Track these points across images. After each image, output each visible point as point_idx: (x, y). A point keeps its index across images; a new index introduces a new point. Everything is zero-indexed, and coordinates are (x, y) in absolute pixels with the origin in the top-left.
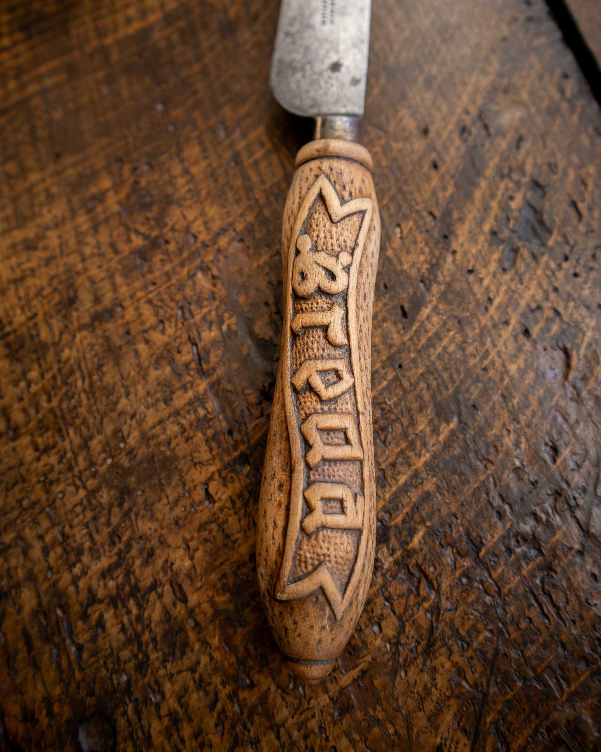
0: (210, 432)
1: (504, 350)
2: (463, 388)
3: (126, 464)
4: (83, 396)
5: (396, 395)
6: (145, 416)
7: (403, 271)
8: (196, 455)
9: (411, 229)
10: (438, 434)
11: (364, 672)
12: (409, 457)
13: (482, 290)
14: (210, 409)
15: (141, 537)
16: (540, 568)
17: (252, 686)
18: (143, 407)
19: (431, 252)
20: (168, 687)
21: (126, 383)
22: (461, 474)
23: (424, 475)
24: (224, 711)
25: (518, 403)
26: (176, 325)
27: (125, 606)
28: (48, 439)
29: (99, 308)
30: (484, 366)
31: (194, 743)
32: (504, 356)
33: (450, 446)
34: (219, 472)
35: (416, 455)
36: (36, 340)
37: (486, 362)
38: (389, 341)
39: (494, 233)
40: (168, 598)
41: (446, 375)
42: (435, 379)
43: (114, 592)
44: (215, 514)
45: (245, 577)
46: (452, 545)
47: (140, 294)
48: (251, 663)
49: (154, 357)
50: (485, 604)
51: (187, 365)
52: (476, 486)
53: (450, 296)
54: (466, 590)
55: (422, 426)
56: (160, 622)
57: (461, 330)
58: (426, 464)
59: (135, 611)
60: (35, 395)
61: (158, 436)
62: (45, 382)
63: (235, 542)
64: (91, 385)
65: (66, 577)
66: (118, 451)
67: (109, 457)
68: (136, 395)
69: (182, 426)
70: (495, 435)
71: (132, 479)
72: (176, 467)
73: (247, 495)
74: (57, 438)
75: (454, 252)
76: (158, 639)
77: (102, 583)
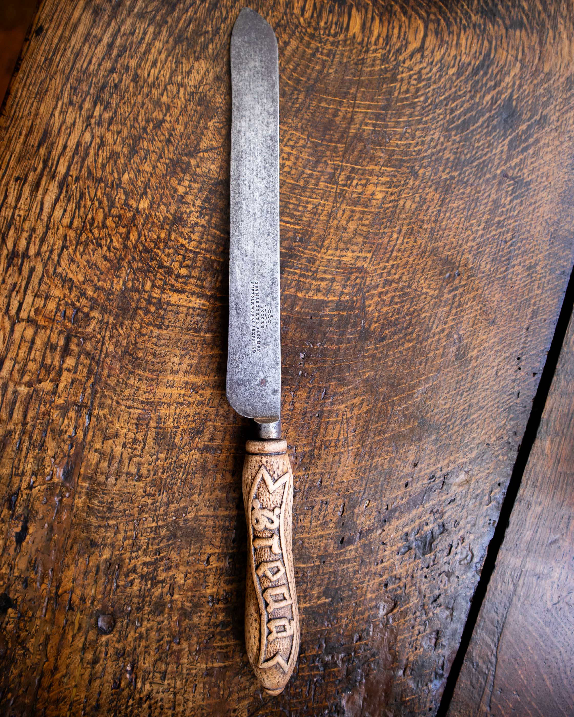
0: (225, 535)
1: (371, 586)
2: (343, 589)
3: (181, 524)
4: (179, 481)
5: (313, 573)
6: (202, 509)
7: (355, 523)
8: (214, 540)
9: (373, 506)
10: (319, 600)
11: (225, 667)
13: (382, 555)
15: (169, 559)
17: (179, 643)
18: (203, 504)
19: (374, 524)
20: (145, 623)
21: (201, 489)
22: (316, 621)
24: (162, 645)
25: (360, 611)
27: (146, 582)
28: (152, 490)
29: (210, 444)
30: (358, 586)
31: (143, 649)
32: (369, 588)
33: (320, 607)
34: (219, 554)
36: (172, 440)
38: (327, 548)
39: (407, 534)
40: (166, 590)
41: (340, 579)
42: (334, 577)
43: (145, 573)
44: (206, 569)
45: (202, 602)
48: (184, 635)
49: (222, 485)
53: (366, 548)
55: (315, 592)
56: (157, 597)
57: (360, 565)
58: (305, 608)
59: (149, 586)
60: (158, 466)
61: (202, 522)
62: (165, 463)
63: (207, 586)
64: (186, 479)
65: (128, 554)
66: (181, 517)
67: (175, 516)
68: (203, 497)
69: (215, 524)
70: (341, 616)
71: (180, 533)
72: (202, 540)
73: (224, 571)
74: (157, 493)
75: (383, 530)
76: (152, 603)
77: (141, 566)
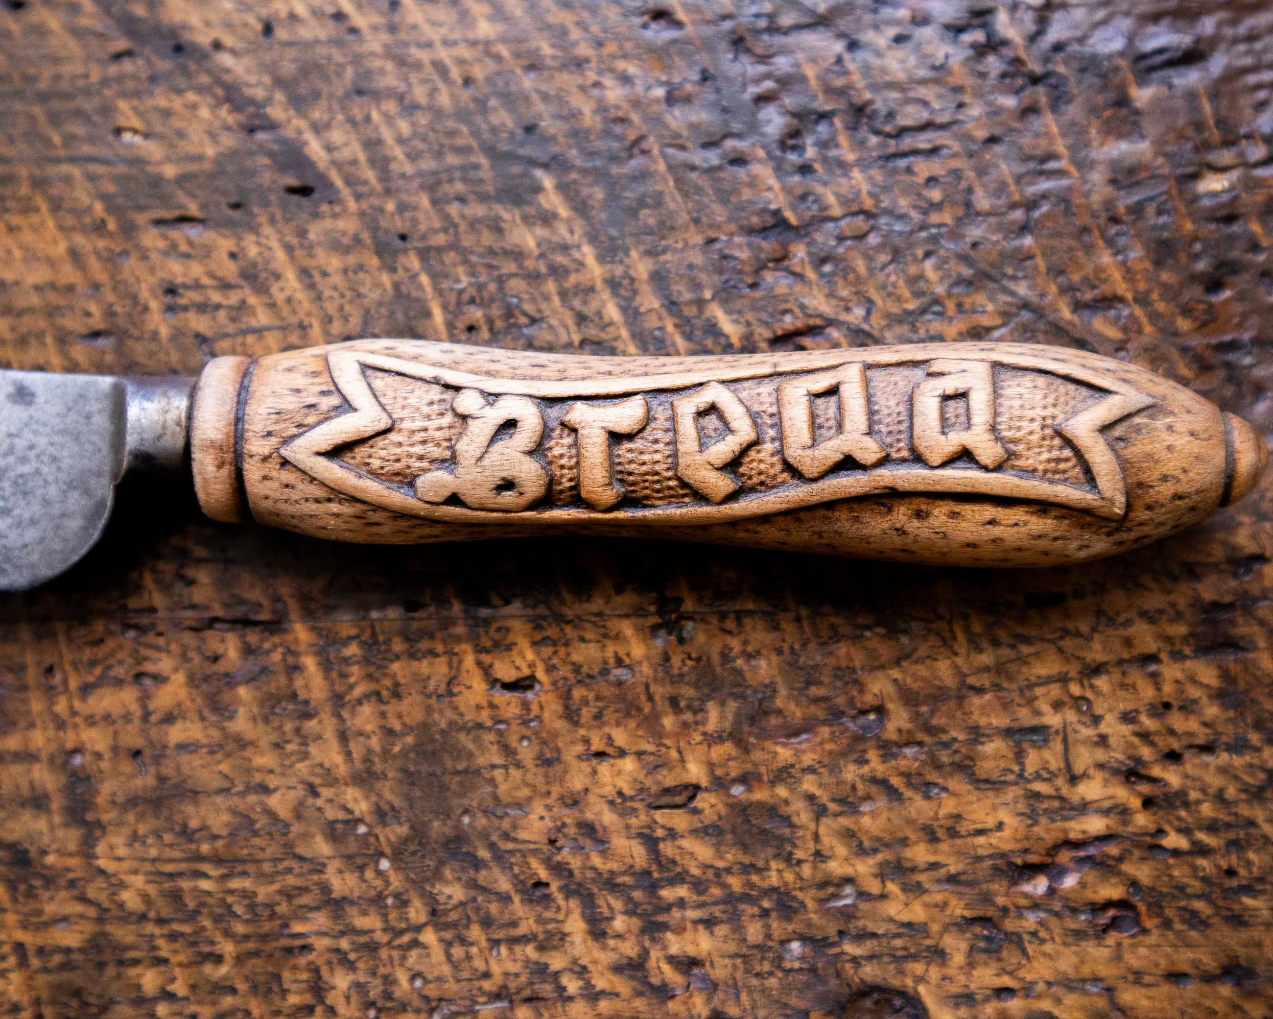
0: (398, 646)
1: (444, 31)
2: (486, 135)
3: (403, 830)
4: (235, 884)
5: (455, 265)
6: (321, 765)
7: (219, 161)
8: (432, 685)
9: (135, 109)
10: (555, 216)
12: (577, 285)
13: (313, 22)
14: (353, 632)
15: (552, 842)
16: (853, 128)
17: (880, 710)
18: (299, 766)
19: (200, 90)
20: (836, 868)
21: (240, 788)
22: (641, 203)
23: (619, 271)
24: (906, 775)
25: (553, 46)
26: (158, 649)
27: (668, 908)
28: (296, 981)
29: (56, 803)
30: (460, 81)
31: (944, 846)
32: (457, 35)
33: (584, 203)
34: (480, 649)
35: (577, 271)
36: (76, 957)
37: (455, 73)
38: (345, 241)
40: (679, 820)
41: (452, 159)
42: (451, 181)
43: (636, 923)
44: (554, 683)
45: (689, 663)
46: (760, 268)
47: (61, 706)
48: (841, 701)
49: (207, 713)
50: (881, 247)
51: (248, 651)
52: (671, 183)
53: (303, 89)
54: (845, 270)
55: (528, 239)
56: (717, 847)
57: (377, 96)
58: (601, 259)
59: (682, 891)
60: (193, 987)
61: (370, 751)
62: (175, 959)
63: (619, 662)
64: (218, 860)
66: (372, 840)
67: (377, 863)
68: (271, 772)
69: (367, 696)
70: (595, 112)
71: (437, 827)
72: (443, 732)
74: (302, 961)
76: (747, 860)
77: (611, 943)
